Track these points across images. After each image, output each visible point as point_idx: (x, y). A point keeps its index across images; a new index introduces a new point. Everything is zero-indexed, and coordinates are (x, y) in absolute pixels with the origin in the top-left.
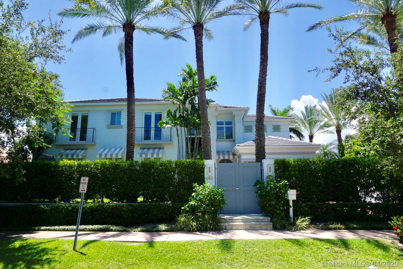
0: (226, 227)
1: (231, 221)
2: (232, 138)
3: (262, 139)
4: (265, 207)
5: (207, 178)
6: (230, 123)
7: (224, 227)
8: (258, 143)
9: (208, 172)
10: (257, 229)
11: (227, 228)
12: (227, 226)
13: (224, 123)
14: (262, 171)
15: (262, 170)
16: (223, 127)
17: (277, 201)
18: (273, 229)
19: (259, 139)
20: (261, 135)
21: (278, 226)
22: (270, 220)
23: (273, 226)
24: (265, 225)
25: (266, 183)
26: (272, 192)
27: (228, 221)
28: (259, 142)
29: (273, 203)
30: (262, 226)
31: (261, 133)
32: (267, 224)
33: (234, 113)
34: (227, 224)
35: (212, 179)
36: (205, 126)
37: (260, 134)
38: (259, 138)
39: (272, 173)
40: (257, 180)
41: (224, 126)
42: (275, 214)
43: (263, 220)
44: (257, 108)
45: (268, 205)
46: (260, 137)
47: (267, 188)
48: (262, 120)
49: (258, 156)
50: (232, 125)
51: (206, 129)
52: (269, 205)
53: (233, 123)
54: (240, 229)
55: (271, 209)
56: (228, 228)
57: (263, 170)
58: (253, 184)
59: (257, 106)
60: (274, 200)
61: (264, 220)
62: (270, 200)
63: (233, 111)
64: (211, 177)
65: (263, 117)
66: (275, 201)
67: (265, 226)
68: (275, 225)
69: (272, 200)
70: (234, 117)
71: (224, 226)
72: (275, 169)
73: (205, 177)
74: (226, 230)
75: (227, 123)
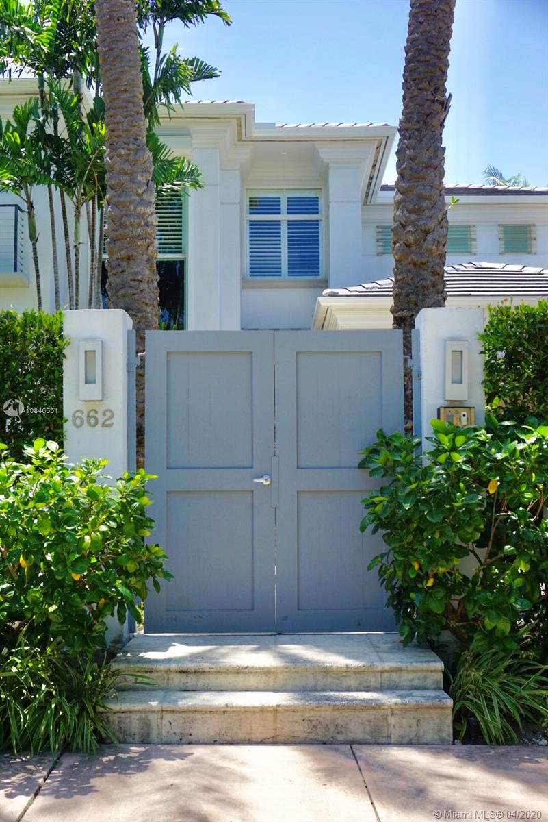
0: (147, 724)
1: (190, 681)
2: (317, 273)
3: (432, 224)
4: (413, 595)
5: (74, 417)
6: (311, 206)
7: (134, 724)
8: (408, 246)
9: (82, 379)
10: (351, 736)
11: (154, 733)
12: (154, 718)
13: (284, 206)
14: (410, 378)
15: (414, 375)
16: (278, 223)
17: (490, 555)
18: (456, 734)
19: (413, 223)
20: (425, 204)
21: (488, 717)
22: (440, 677)
23: (460, 716)
24: (404, 709)
25: (428, 447)
26: (460, 500)
27: (177, 679)
28: (411, 239)
29: (469, 566)
30: (385, 718)
31: (427, 192)
32: (416, 708)
33: (326, 154)
34: (154, 704)
35: (104, 425)
36: (123, 152)
37: (421, 198)
38: (413, 217)
39: (472, 390)
40: (381, 434)
41: (284, 217)
42: (477, 637)
43: (395, 676)
44: (408, 61)
45: (430, 582)
46: (418, 211)
47: (426, 473)
48: (435, 122)
49: (405, 313)
50: (317, 213)
51: (127, 167)
52: (435, 584)
53: (322, 205)
54: (241, 736)
55: (455, 604)
56: (164, 732)
57: (419, 377)
58: (359, 457)
59: (407, 51)
60: (477, 550)
61: (405, 679)
62: (448, 551)
63: (318, 146)
64: (101, 409)
65: (437, 107)
66: (483, 553)
67: (408, 720)
68: (474, 710)
69: (461, 552)
70: (324, 175)
71: (135, 717)
72: (491, 368)
73: (68, 411)
74: (144, 741)
75: (297, 206)
